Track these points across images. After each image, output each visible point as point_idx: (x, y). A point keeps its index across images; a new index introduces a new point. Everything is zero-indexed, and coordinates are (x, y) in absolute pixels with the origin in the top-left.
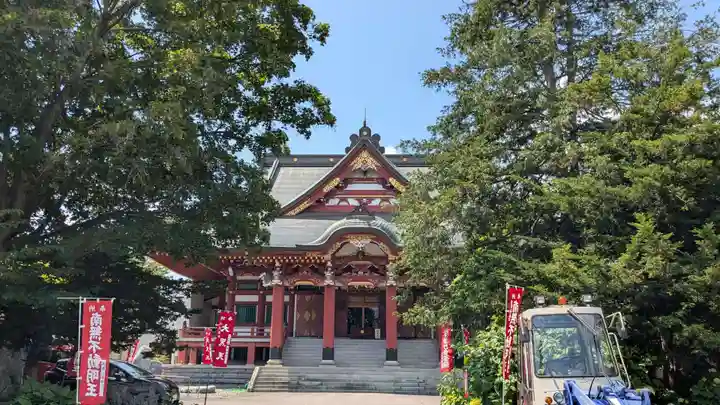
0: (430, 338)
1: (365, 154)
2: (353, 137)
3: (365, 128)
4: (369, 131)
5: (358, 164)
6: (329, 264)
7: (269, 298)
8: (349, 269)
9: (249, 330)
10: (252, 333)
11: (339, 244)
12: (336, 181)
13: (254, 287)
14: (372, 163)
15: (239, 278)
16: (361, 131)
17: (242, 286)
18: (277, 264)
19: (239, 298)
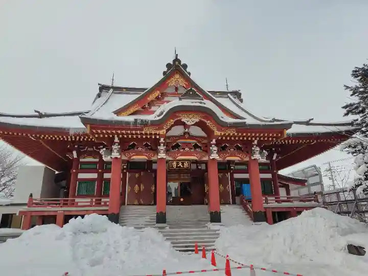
0: (229, 204)
1: (177, 76)
2: (168, 66)
3: (177, 60)
4: (180, 62)
5: (172, 82)
6: (162, 140)
7: (106, 176)
8: (177, 146)
9: (89, 200)
10: (92, 202)
11: (172, 121)
12: (157, 93)
13: (94, 166)
14: (182, 82)
15: (81, 160)
16: (174, 61)
17: (84, 166)
18: (116, 140)
19: (81, 176)
